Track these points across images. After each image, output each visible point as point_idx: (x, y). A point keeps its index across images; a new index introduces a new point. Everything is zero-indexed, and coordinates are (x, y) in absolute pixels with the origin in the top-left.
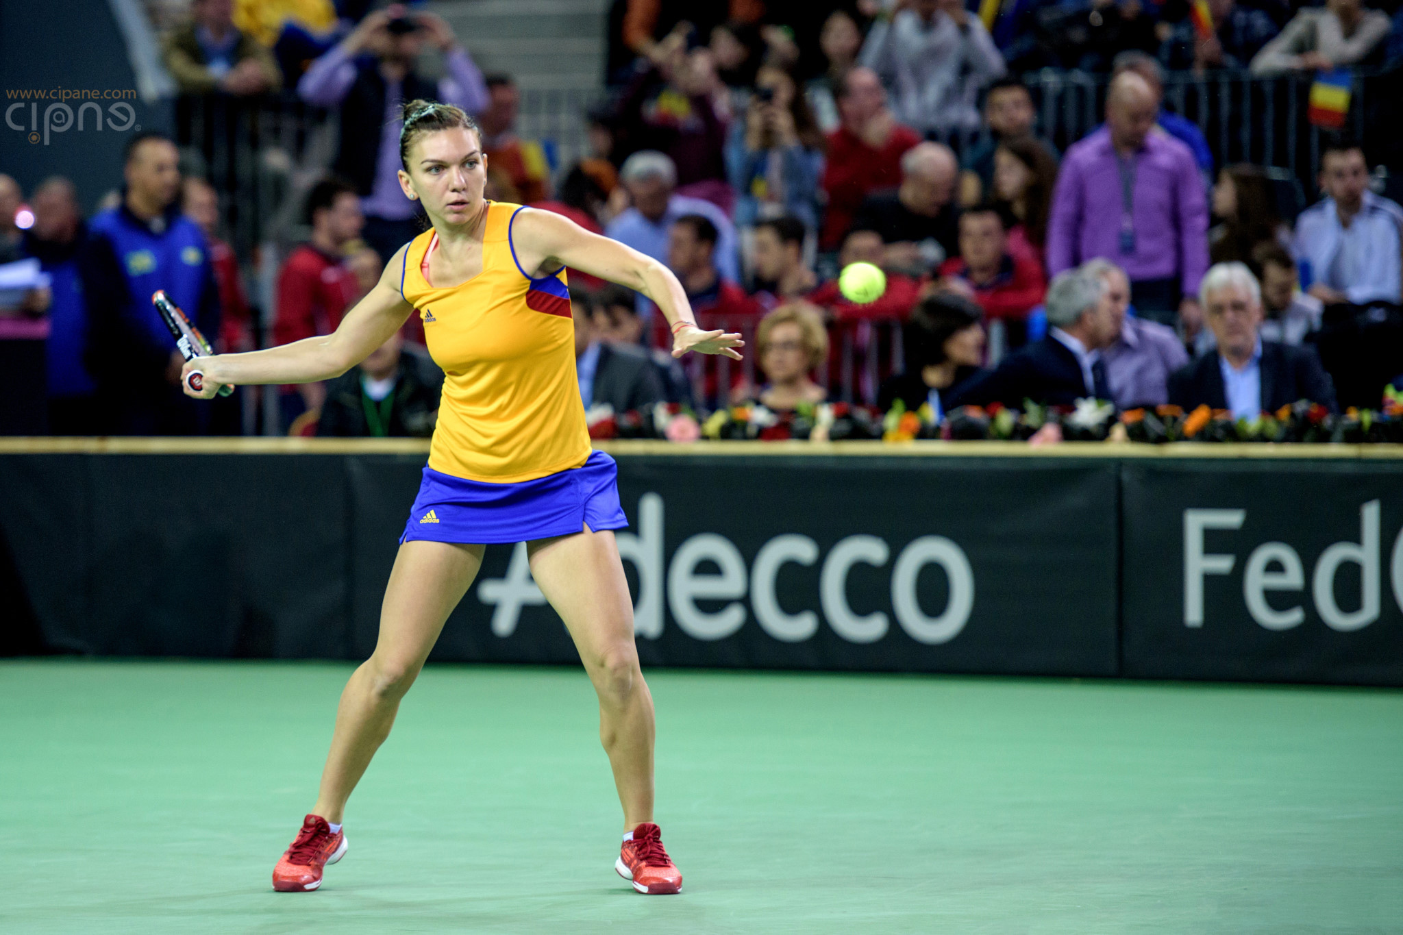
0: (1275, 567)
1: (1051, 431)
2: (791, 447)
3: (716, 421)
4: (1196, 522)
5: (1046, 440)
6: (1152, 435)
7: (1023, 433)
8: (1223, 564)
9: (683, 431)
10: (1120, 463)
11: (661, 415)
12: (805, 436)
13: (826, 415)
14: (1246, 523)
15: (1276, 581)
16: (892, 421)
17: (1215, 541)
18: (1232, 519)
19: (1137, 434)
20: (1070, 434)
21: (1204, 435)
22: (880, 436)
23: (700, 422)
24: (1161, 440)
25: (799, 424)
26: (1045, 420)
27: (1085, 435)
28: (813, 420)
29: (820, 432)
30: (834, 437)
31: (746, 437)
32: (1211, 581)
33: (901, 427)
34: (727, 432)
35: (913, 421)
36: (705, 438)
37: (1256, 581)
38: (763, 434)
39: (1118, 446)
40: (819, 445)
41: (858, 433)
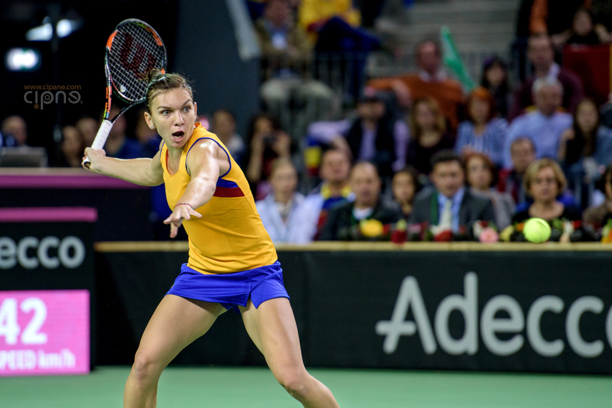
3: (507, 232)
9: (489, 237)
11: (478, 229)
12: (555, 240)
13: (569, 229)
16: (606, 231)
22: (599, 240)
28: (562, 230)
29: (565, 238)
30: (573, 240)
31: (524, 242)
33: (611, 235)
34: (514, 238)
36: (501, 240)
40: (564, 245)
41: (587, 238)
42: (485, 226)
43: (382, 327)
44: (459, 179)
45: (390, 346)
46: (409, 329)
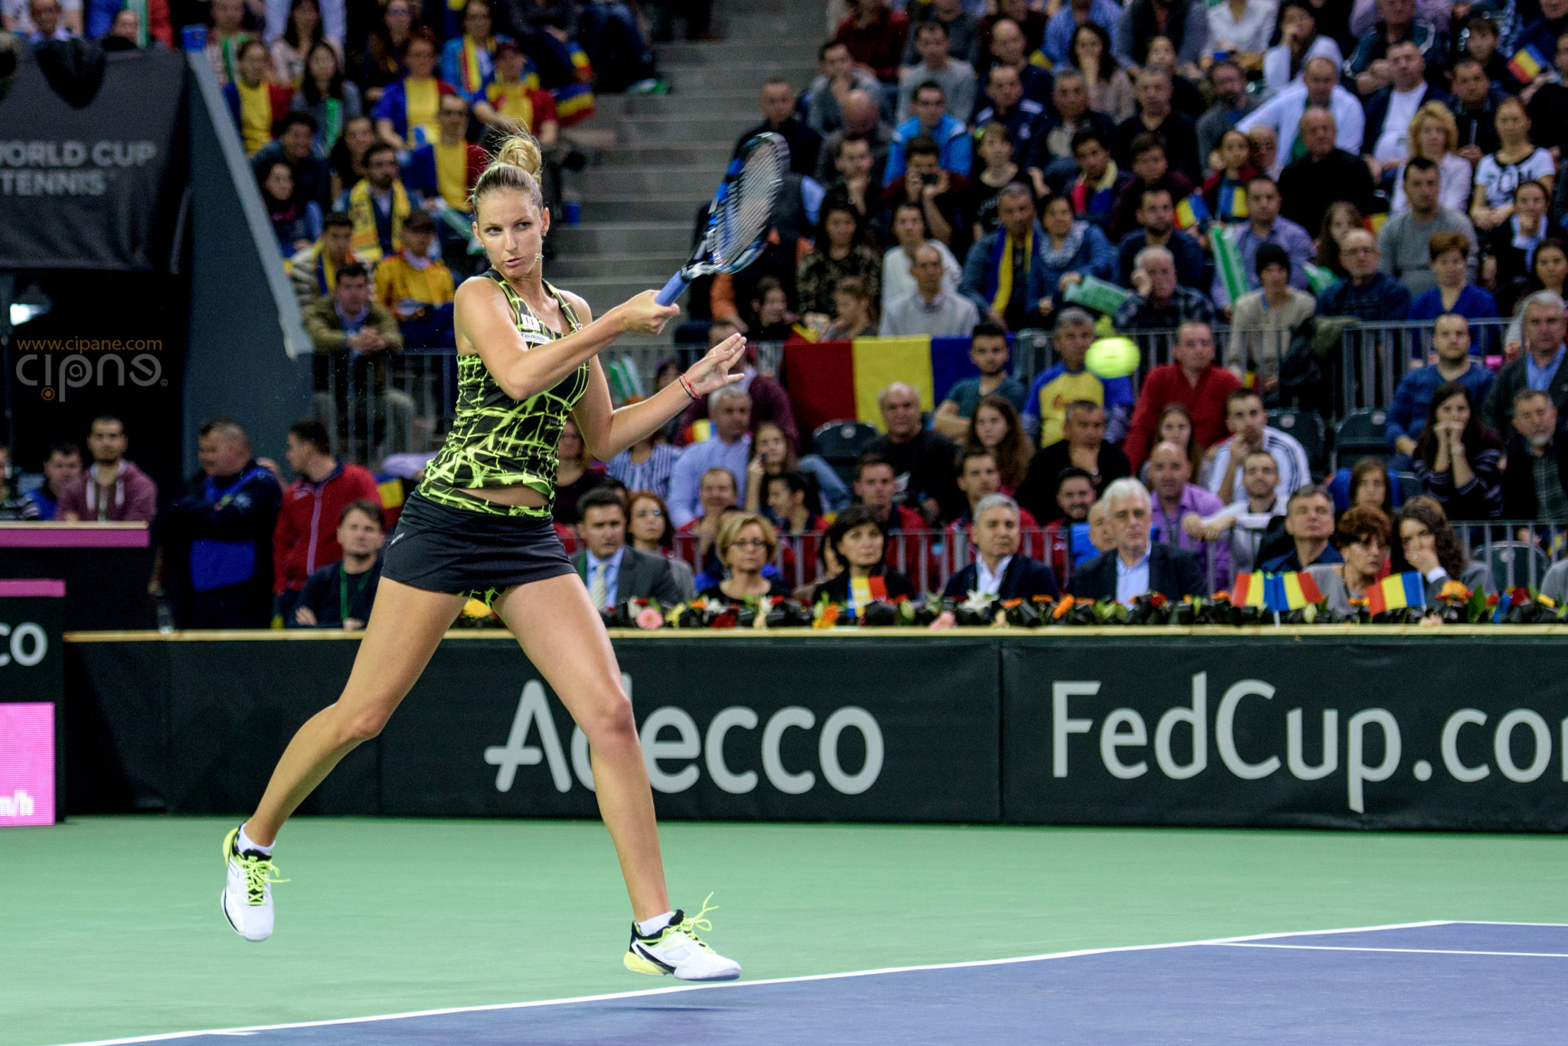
0: (1124, 728)
1: (947, 617)
2: (739, 632)
3: (676, 613)
4: (1062, 691)
5: (943, 624)
6: (1027, 619)
7: (924, 618)
8: (1083, 726)
9: (649, 619)
10: (1001, 640)
12: (749, 623)
13: (766, 605)
14: (1101, 690)
15: (1125, 740)
16: (819, 609)
17: (1077, 707)
18: (1091, 688)
19: (1014, 619)
20: (963, 619)
21: (1069, 619)
22: (809, 622)
23: (664, 612)
24: (1034, 623)
25: (743, 612)
26: (942, 609)
27: (974, 619)
28: (756, 607)
29: (760, 620)
30: (771, 623)
31: (702, 625)
32: (1072, 738)
33: (826, 615)
34: (685, 621)
35: (838, 609)
36: (669, 625)
37: (1109, 740)
38: (715, 621)
39: (1001, 628)
40: (760, 630)
41: (792, 619)
42: (643, 604)
43: (492, 755)
44: (619, 530)
45: (504, 782)
46: (533, 756)
